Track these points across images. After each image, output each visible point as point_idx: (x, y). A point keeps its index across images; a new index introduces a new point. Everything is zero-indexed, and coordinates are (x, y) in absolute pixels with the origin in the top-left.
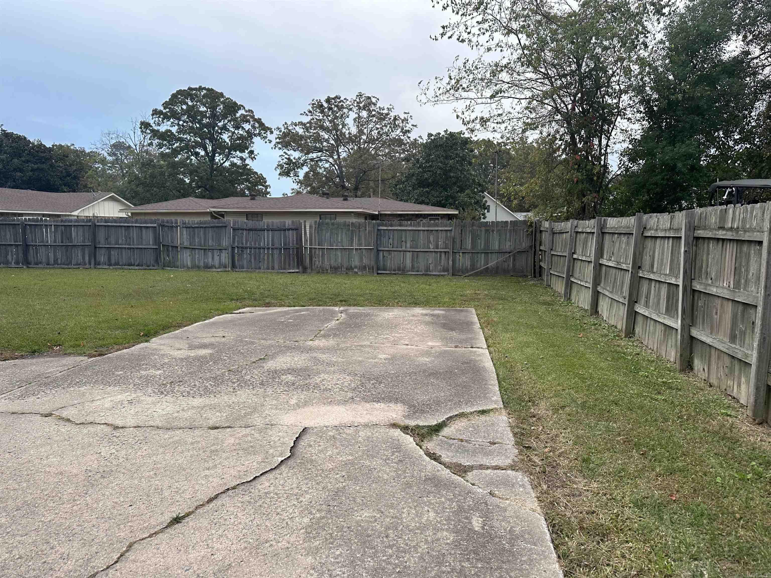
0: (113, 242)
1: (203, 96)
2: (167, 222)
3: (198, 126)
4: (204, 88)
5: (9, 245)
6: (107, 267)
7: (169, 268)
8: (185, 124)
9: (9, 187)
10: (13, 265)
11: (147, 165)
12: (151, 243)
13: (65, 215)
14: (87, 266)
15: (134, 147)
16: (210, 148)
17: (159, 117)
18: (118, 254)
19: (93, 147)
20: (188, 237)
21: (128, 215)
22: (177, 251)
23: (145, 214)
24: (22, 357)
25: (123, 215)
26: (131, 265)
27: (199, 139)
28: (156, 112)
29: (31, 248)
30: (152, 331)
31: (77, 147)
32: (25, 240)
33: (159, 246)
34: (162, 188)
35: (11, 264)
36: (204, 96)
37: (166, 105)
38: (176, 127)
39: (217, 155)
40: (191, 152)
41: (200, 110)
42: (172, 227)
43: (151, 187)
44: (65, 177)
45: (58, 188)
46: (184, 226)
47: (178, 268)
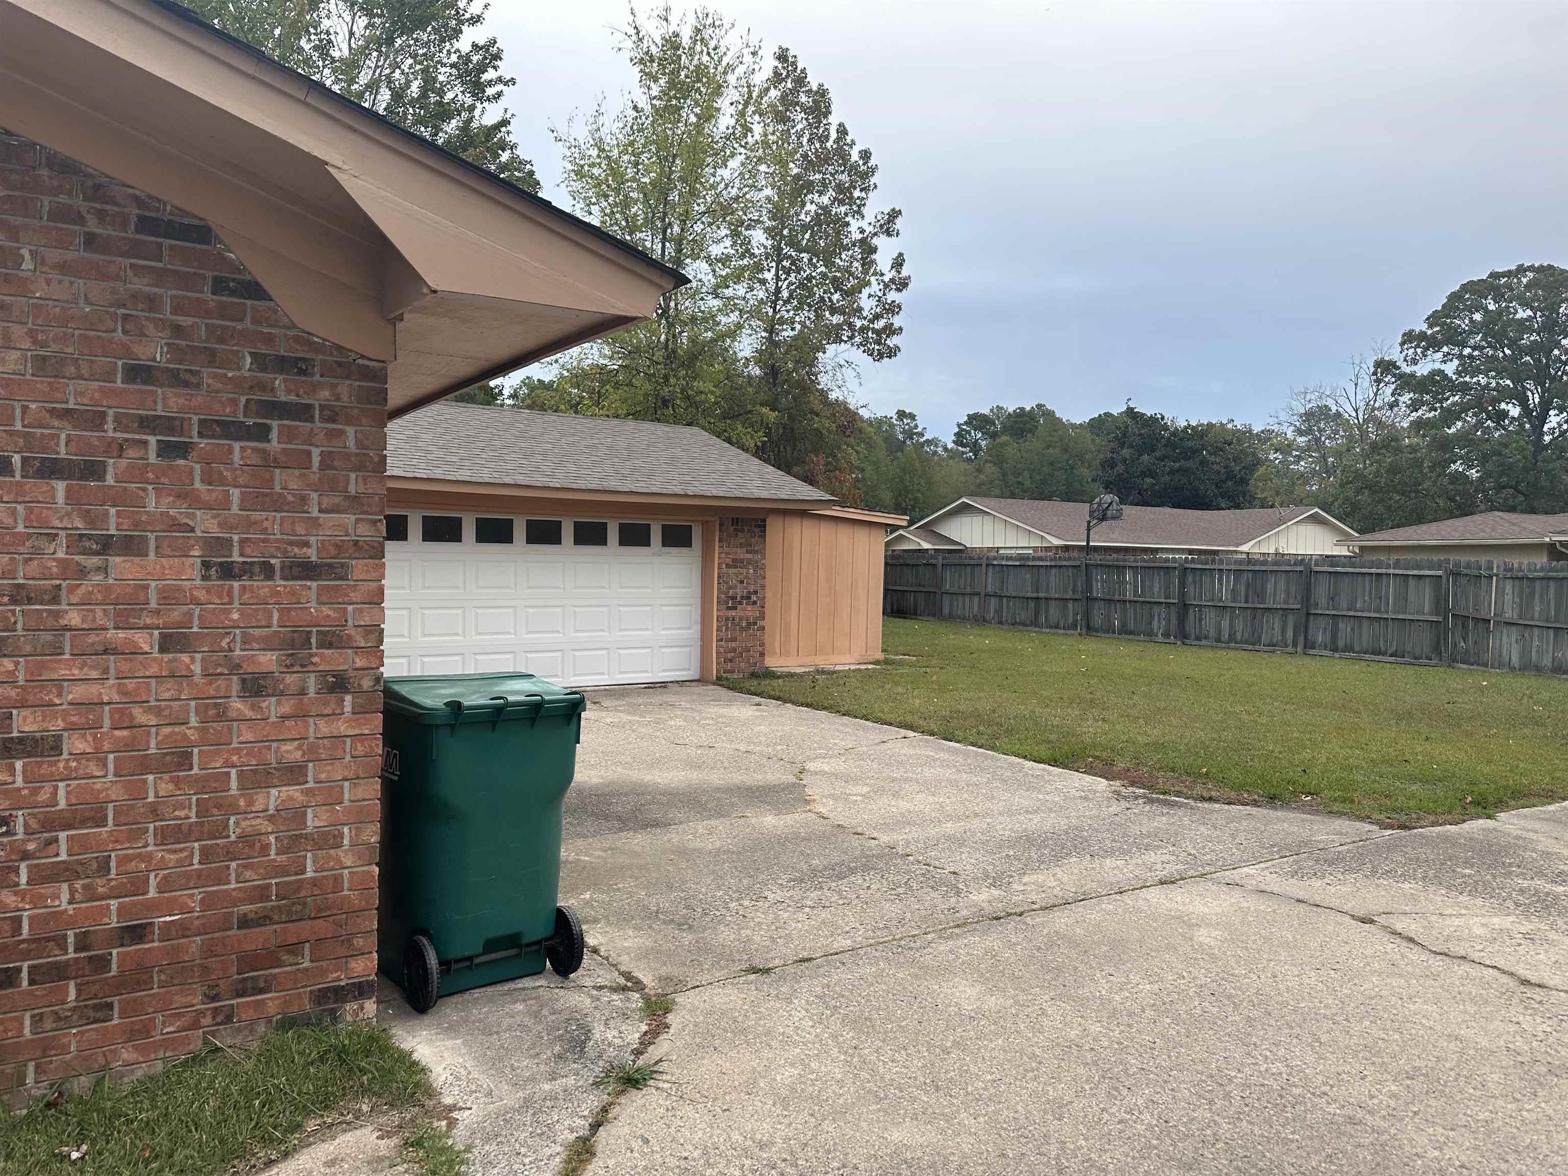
0: (1345, 606)
1: (1525, 286)
2: (1468, 566)
3: (1508, 352)
4: (1531, 268)
5: (1156, 603)
6: (1328, 653)
7: (1465, 666)
8: (1476, 353)
9: (1132, 504)
10: (1160, 638)
11: (1384, 447)
12: (1426, 610)
13: (1227, 552)
14: (1290, 649)
15: (1354, 414)
16: (1534, 399)
17: (1418, 346)
18: (1352, 630)
19: (1273, 421)
20: (1517, 600)
21: (1354, 552)
22: (1488, 629)
23: (1389, 549)
24: (1255, 803)
25: (1343, 551)
26: (1378, 652)
27: (1508, 382)
28: (1409, 338)
29: (1191, 611)
30: (1491, 799)
31: (1239, 424)
32: (1183, 595)
33: (1446, 618)
34: (1413, 495)
35: (1156, 635)
36: (1528, 287)
37: (1432, 320)
38: (1456, 362)
39: (1552, 413)
40: (1488, 412)
41: (1518, 316)
42: (1480, 576)
43: (1388, 492)
44: (1224, 482)
45: (1211, 501)
46: (1509, 575)
47: (1486, 666)
